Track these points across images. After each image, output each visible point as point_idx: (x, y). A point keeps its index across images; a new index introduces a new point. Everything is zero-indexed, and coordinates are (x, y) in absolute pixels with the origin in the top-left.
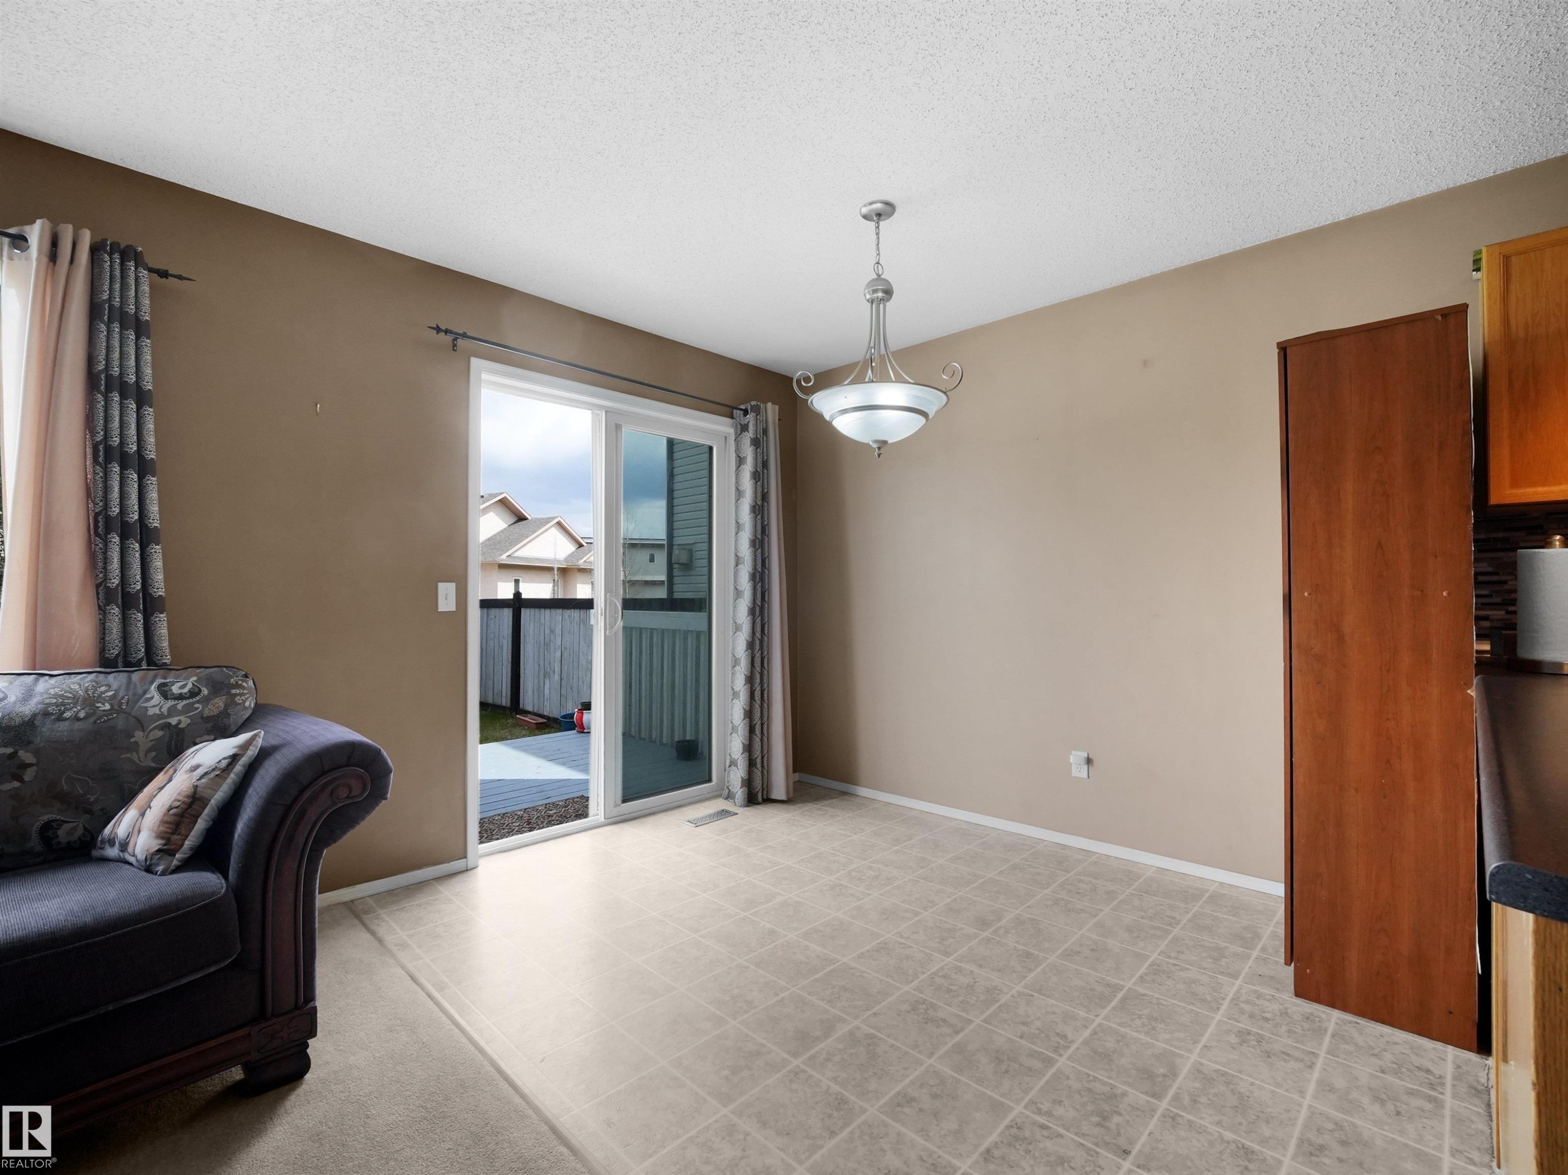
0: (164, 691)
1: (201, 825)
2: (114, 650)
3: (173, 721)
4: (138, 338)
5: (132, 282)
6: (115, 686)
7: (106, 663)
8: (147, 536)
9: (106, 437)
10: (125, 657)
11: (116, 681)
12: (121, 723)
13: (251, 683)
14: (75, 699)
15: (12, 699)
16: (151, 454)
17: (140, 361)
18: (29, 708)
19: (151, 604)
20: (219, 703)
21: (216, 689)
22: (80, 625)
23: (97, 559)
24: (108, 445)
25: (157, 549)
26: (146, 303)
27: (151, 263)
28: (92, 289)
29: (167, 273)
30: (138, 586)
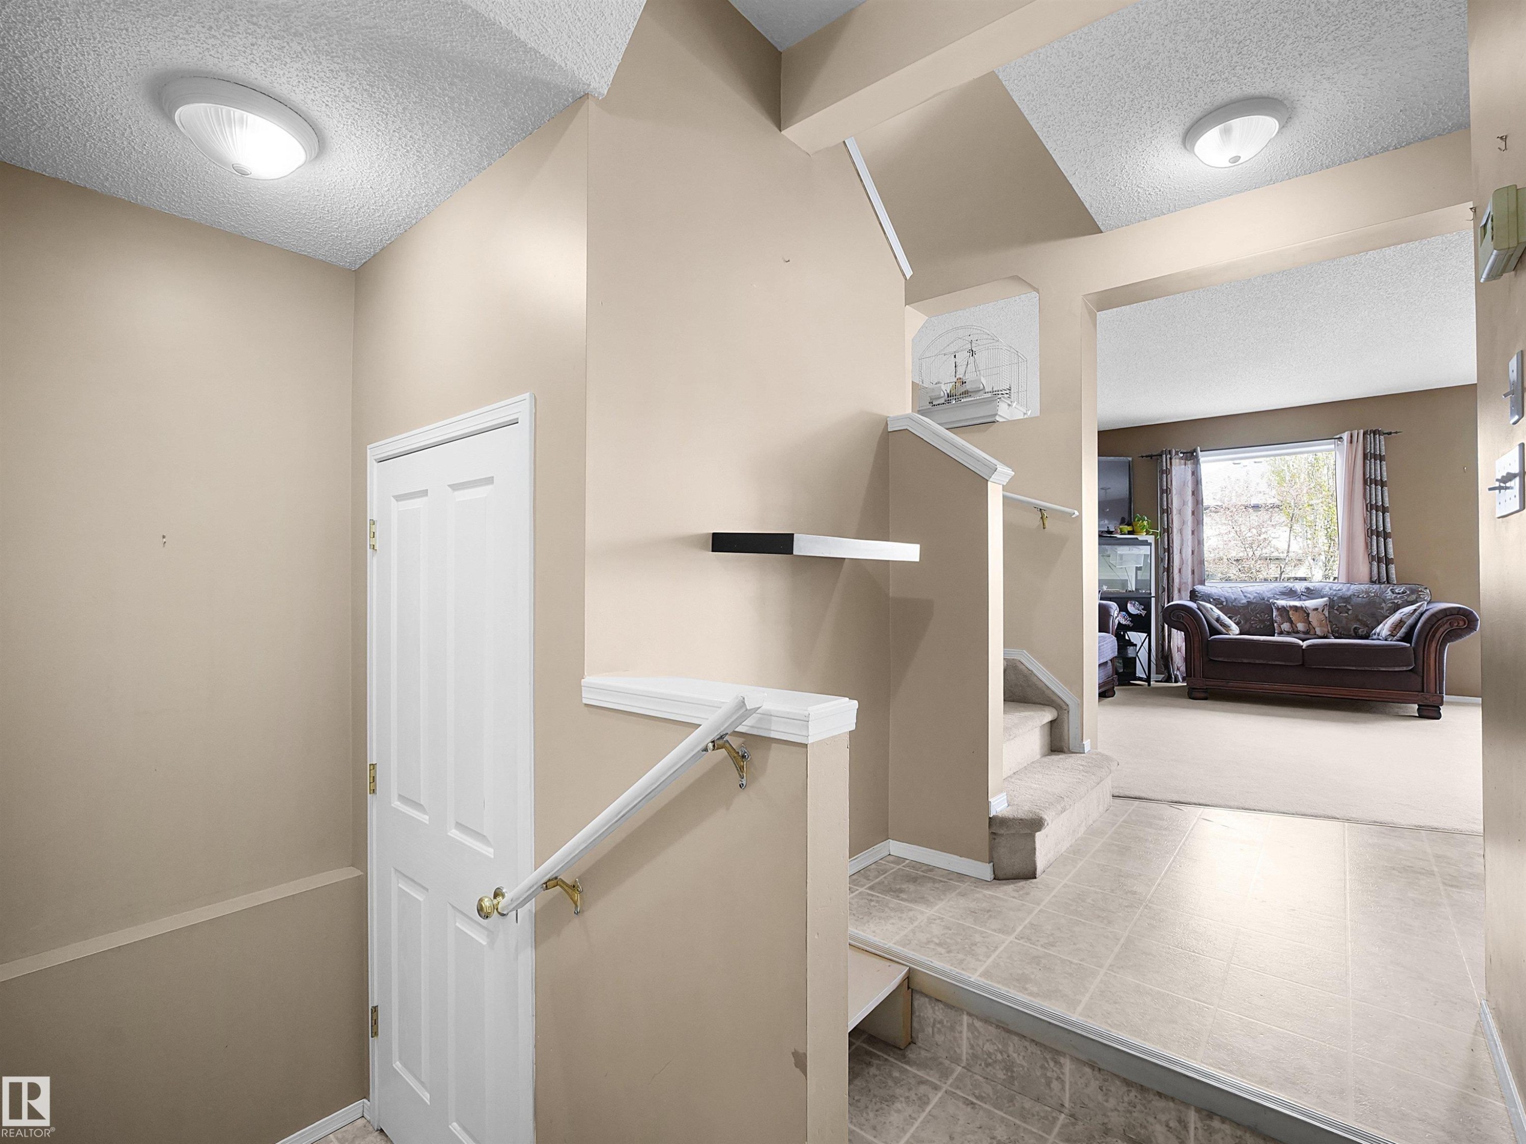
0: (1393, 591)
1: (1403, 630)
2: (1375, 578)
3: (1396, 601)
4: (1380, 462)
5: (1378, 442)
6: (1375, 588)
7: (1372, 582)
8: (1386, 536)
9: (1370, 501)
10: (1379, 581)
11: (1376, 587)
12: (1377, 600)
13: (1428, 591)
14: (1363, 592)
15: (1344, 590)
16: (1387, 505)
17: (1382, 471)
18: (1349, 593)
19: (1388, 562)
20: (1414, 597)
21: (1413, 592)
22: (1363, 568)
23: (1368, 546)
24: (1371, 505)
25: (1390, 541)
26: (1383, 448)
27: (1385, 432)
28: (1364, 449)
29: (1390, 433)
30: (1383, 555)
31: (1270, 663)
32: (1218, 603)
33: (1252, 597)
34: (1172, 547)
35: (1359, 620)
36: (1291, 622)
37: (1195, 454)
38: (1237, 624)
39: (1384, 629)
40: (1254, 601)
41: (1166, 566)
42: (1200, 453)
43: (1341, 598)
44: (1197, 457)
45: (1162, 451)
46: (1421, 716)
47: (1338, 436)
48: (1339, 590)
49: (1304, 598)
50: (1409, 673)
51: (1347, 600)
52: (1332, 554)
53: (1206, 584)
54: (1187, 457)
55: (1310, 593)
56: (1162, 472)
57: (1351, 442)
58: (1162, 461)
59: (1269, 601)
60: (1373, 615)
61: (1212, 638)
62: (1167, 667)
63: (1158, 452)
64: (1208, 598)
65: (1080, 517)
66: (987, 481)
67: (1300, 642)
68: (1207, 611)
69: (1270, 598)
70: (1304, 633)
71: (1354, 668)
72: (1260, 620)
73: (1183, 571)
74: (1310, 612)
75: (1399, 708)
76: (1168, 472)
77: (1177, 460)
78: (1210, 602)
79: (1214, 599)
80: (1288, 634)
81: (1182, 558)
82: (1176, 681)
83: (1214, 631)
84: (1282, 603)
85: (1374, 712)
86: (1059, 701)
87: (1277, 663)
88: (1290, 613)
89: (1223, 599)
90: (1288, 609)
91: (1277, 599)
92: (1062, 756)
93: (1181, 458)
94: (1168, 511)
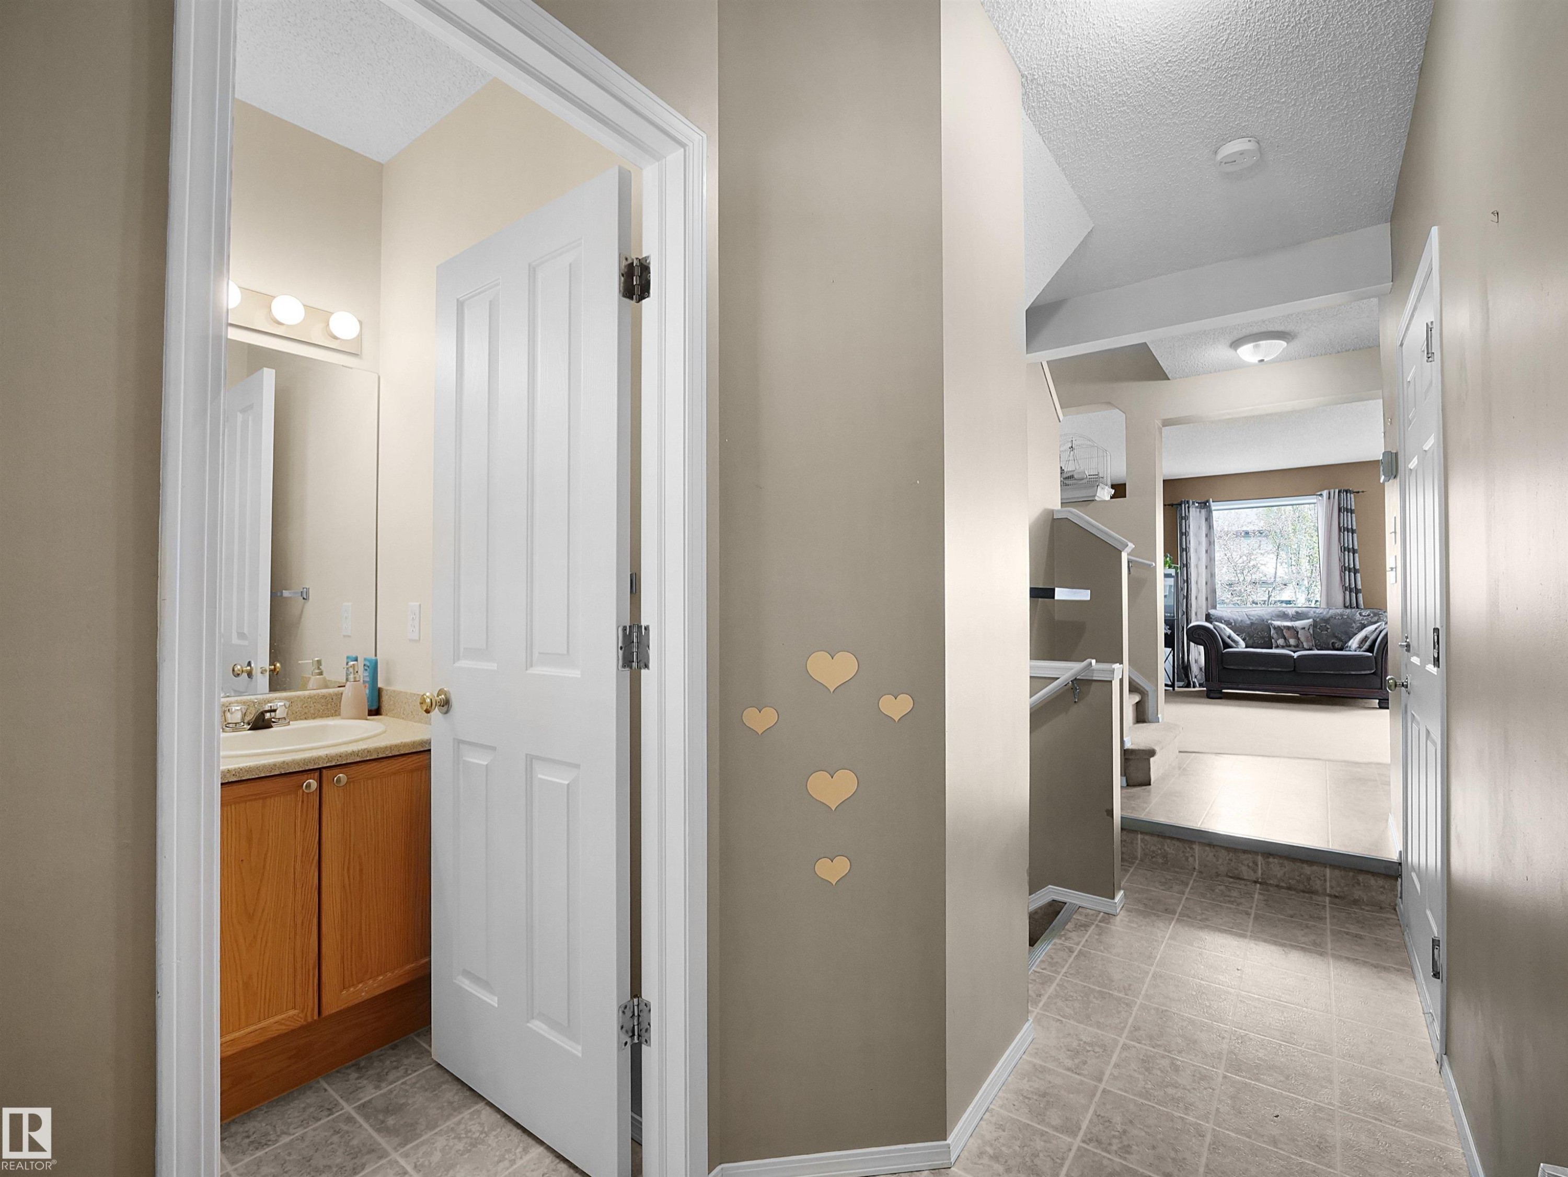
0: (1360, 614)
1: (1368, 644)
2: (1348, 604)
3: (1363, 622)
4: (1351, 514)
5: (1349, 499)
7: (1346, 607)
8: (1356, 571)
9: (1344, 544)
10: (1350, 606)
11: (1348, 611)
12: (1349, 621)
14: (1338, 614)
15: (1325, 613)
16: (1356, 547)
17: (1352, 521)
18: (1328, 616)
19: (1357, 591)
20: (1376, 618)
21: (1375, 615)
22: (1338, 596)
23: (1342, 579)
24: (1344, 548)
25: (1358, 575)
26: (1353, 504)
27: (1354, 491)
28: (1339, 504)
29: (1358, 492)
30: (1354, 586)
31: (1270, 669)
32: (1228, 623)
33: (1254, 619)
34: (1190, 579)
35: (1336, 637)
36: (1285, 638)
37: (1208, 504)
38: (1244, 640)
39: (1354, 643)
40: (1256, 622)
41: (1185, 594)
42: (1212, 504)
43: (1322, 619)
44: (1210, 506)
45: (1182, 501)
46: (1381, 707)
47: (1319, 493)
48: (1321, 613)
49: (1294, 619)
50: (1371, 675)
51: (1326, 621)
52: (1314, 580)
53: (1218, 609)
54: (1201, 506)
55: (1298, 616)
56: (1182, 518)
57: (1329, 498)
58: (1181, 509)
59: (1267, 622)
60: (1346, 633)
61: (1225, 650)
62: (1187, 676)
63: (1179, 501)
64: (1220, 620)
65: (1155, 567)
66: (1121, 552)
67: (1292, 654)
68: (1221, 630)
69: (1268, 620)
70: (1294, 646)
71: (1332, 672)
72: (1260, 637)
73: (1199, 598)
74: (1299, 630)
75: (1366, 703)
76: (1186, 518)
77: (1194, 509)
78: (1222, 623)
79: (1225, 621)
80: (1283, 647)
81: (1198, 588)
82: (1194, 687)
83: (1227, 646)
84: (1277, 623)
85: (1347, 706)
86: (1142, 689)
87: (1275, 669)
88: (1284, 631)
89: (1232, 621)
90: (1282, 628)
91: (1274, 620)
92: (1145, 724)
93: (1197, 507)
94: (1186, 550)
